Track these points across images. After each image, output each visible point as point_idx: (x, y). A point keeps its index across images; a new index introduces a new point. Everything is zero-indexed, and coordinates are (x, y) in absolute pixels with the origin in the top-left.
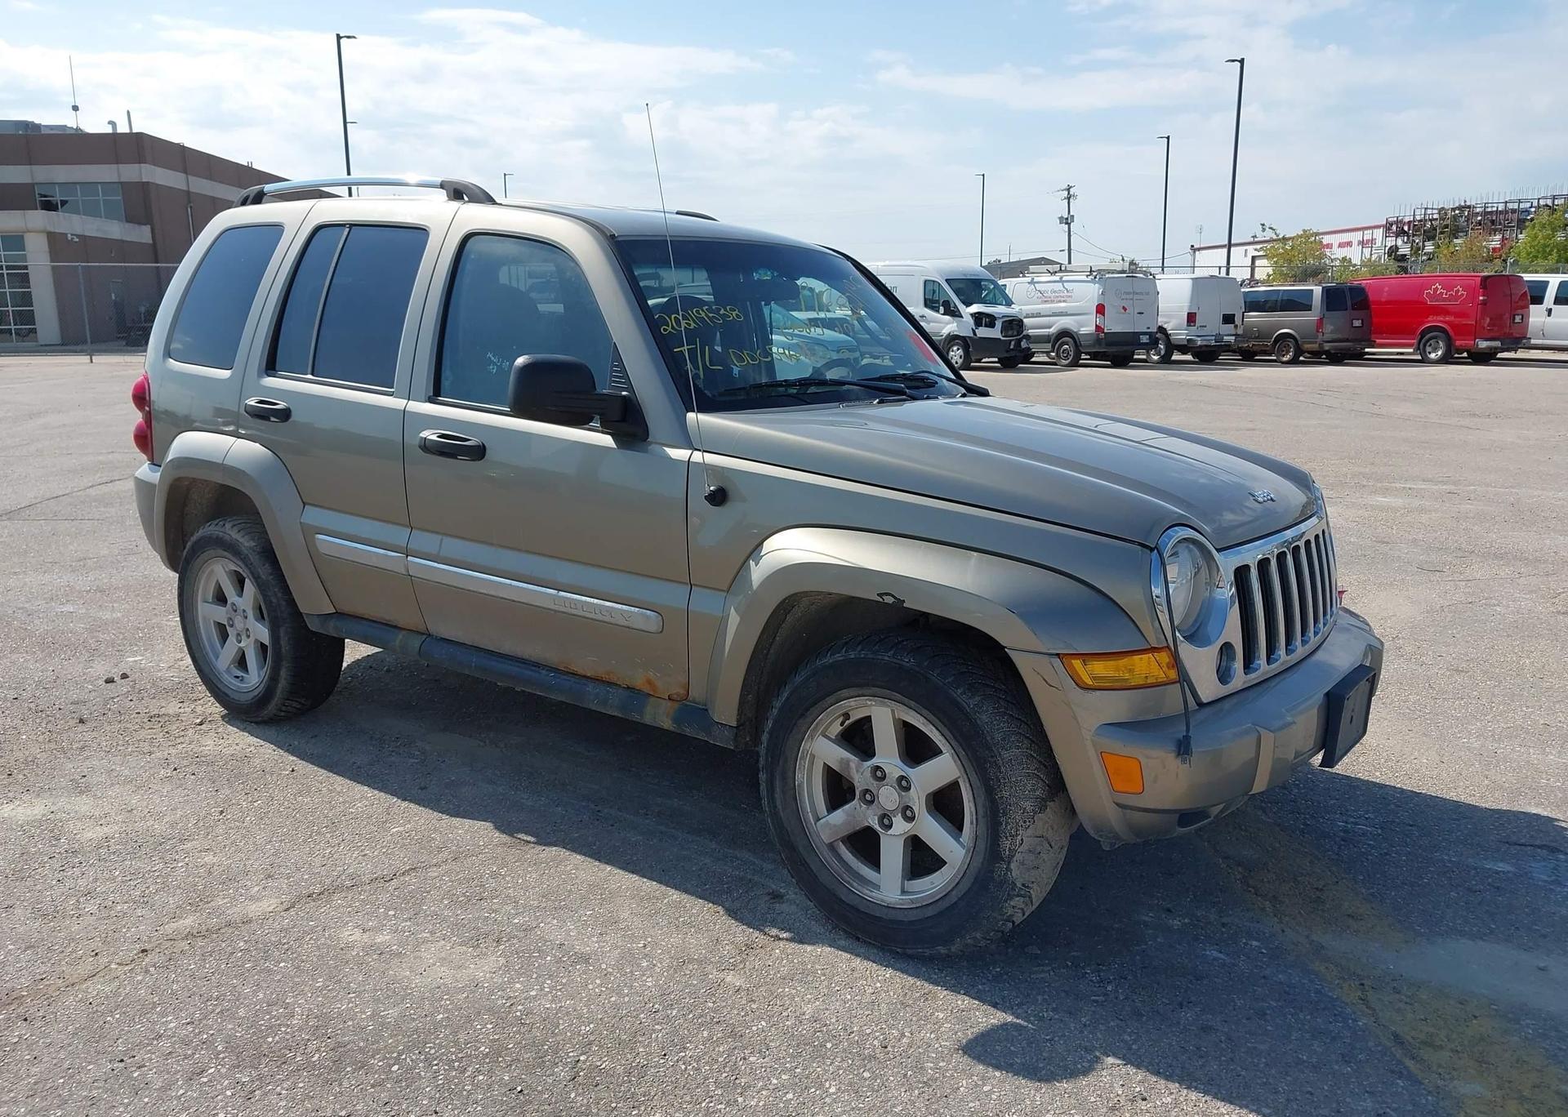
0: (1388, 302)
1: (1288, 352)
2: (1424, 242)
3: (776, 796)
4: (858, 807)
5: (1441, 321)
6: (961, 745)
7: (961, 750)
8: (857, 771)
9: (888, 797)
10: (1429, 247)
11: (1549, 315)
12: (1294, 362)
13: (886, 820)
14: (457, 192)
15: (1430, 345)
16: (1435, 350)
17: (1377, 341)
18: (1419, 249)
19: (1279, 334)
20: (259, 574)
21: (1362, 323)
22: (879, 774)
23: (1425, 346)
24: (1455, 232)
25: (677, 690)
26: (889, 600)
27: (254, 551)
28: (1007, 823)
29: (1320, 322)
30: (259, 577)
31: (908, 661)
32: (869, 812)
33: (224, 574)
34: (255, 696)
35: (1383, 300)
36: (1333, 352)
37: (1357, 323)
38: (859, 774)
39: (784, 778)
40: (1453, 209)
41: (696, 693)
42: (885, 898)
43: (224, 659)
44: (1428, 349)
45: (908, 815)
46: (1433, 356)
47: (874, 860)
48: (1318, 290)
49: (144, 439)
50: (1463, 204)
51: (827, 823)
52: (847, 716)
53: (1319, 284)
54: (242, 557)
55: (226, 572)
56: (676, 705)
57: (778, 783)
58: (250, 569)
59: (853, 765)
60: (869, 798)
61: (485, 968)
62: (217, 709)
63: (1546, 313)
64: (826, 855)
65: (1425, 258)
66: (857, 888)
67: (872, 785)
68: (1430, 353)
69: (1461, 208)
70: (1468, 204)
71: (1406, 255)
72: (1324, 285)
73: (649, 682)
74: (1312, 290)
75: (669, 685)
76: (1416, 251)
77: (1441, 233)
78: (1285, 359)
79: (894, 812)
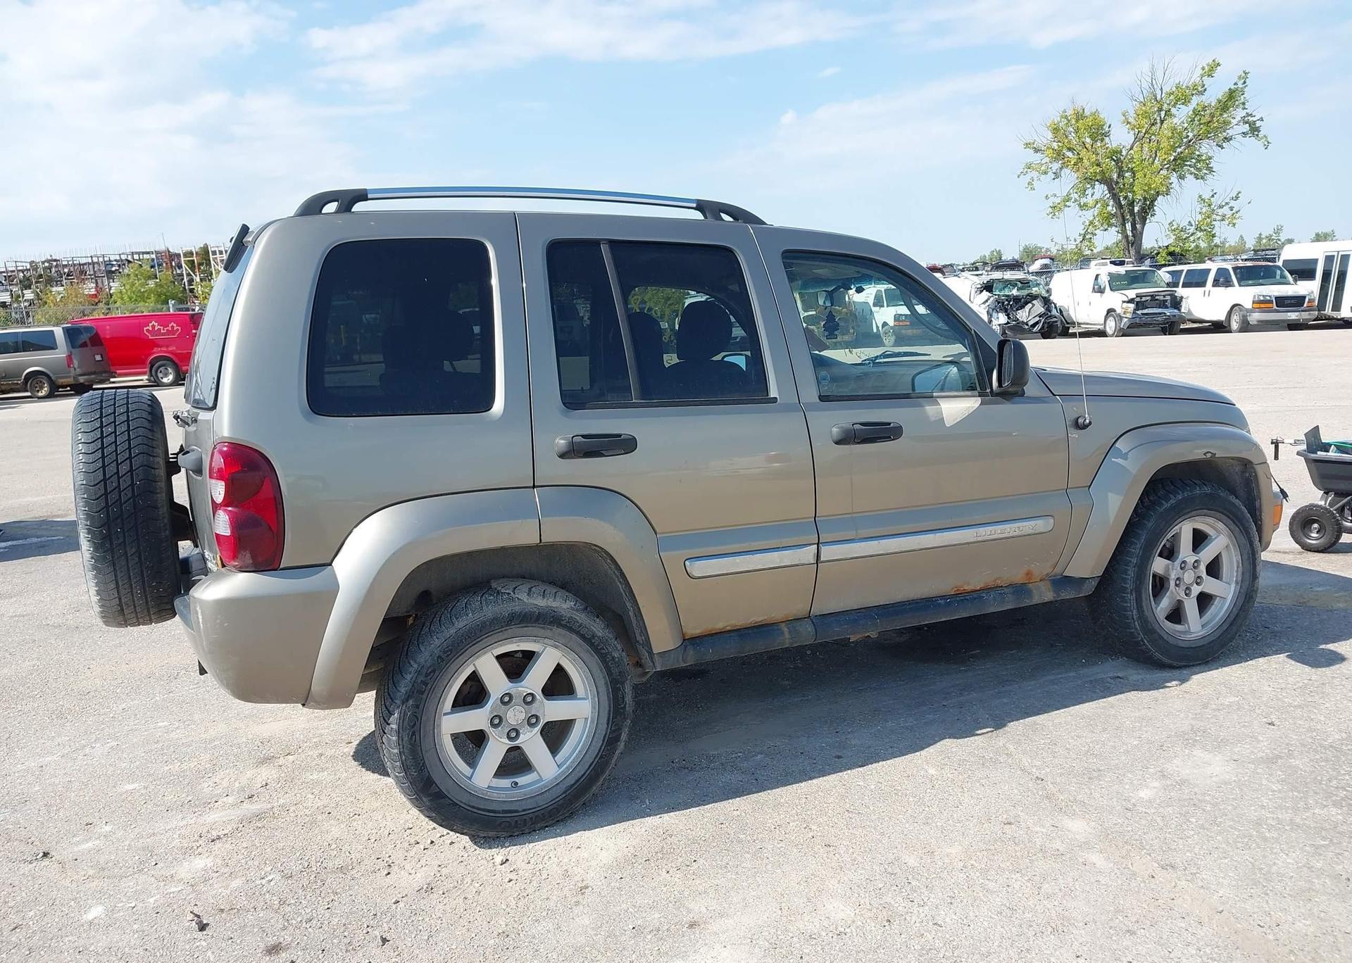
0: (112, 338)
1: (42, 388)
2: (22, 290)
4: (1173, 591)
5: (165, 352)
8: (1172, 569)
9: (1188, 577)
10: (29, 295)
12: (51, 396)
13: (1188, 591)
15: (161, 372)
16: (166, 375)
17: (118, 371)
18: (19, 296)
19: (28, 374)
21: (102, 357)
22: (1183, 566)
23: (156, 372)
24: (50, 281)
25: (1048, 570)
26: (1207, 456)
29: (69, 358)
32: (1180, 590)
33: (492, 661)
35: (108, 337)
36: (87, 383)
37: (98, 358)
40: (43, 263)
42: (1194, 635)
43: (484, 774)
44: (160, 375)
45: (1199, 581)
46: (165, 380)
47: (1184, 620)
48: (58, 332)
50: (49, 258)
53: (57, 325)
55: (493, 657)
59: (1169, 567)
60: (1178, 582)
64: (1162, 631)
65: (26, 304)
67: (1180, 574)
68: (162, 378)
69: (48, 261)
70: (54, 258)
72: (62, 326)
73: (1026, 574)
74: (52, 331)
76: (16, 298)
77: (37, 282)
78: (40, 394)
79: (1192, 584)
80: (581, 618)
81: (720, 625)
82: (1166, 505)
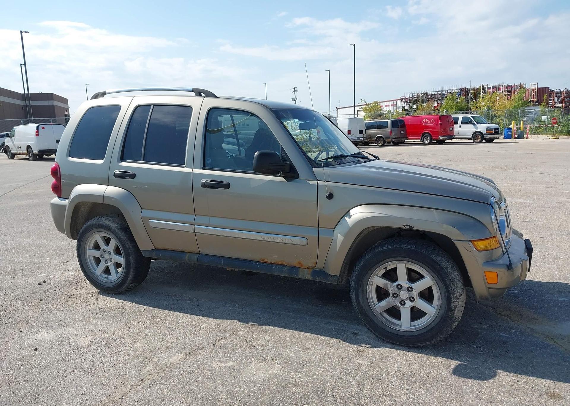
0: (411, 125)
1: (381, 142)
2: (413, 105)
3: (360, 298)
4: (391, 299)
5: (428, 131)
6: (435, 273)
7: (435, 275)
8: (391, 287)
9: (403, 294)
10: (415, 107)
11: (460, 127)
12: (383, 146)
13: (403, 303)
14: (199, 93)
15: (425, 138)
16: (427, 140)
17: (409, 138)
18: (412, 107)
19: (378, 136)
20: (120, 237)
21: (404, 132)
22: (400, 287)
23: (423, 139)
24: (423, 101)
25: (311, 265)
26: (407, 227)
27: (117, 228)
28: (454, 298)
29: (391, 132)
30: (120, 238)
31: (413, 247)
32: (396, 300)
33: (100, 238)
34: (117, 284)
35: (409, 124)
36: (395, 142)
37: (402, 132)
38: (391, 288)
39: (362, 291)
40: (421, 94)
41: (320, 265)
42: (404, 329)
43: (99, 271)
44: (425, 140)
45: (412, 299)
46: (426, 142)
47: (398, 317)
48: (389, 121)
49: (57, 189)
50: (424, 92)
51: (379, 306)
52: (386, 268)
53: (390, 119)
54: (112, 231)
55: (100, 237)
56: (311, 270)
57: (360, 294)
58: (116, 235)
59: (389, 285)
60: (395, 295)
61: (276, 369)
62: (96, 290)
63: (459, 127)
64: (380, 317)
65: (414, 110)
66: (392, 326)
67: (397, 291)
68: (425, 141)
69: (423, 93)
70: (426, 92)
71: (407, 109)
72: (391, 120)
73: (299, 263)
74: (387, 121)
75: (309, 263)
76: (411, 108)
77: (418, 102)
78: (380, 145)
79: (406, 299)
80: (117, 231)
81: (167, 247)
82: (380, 249)
